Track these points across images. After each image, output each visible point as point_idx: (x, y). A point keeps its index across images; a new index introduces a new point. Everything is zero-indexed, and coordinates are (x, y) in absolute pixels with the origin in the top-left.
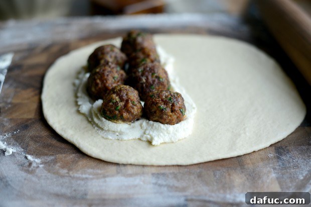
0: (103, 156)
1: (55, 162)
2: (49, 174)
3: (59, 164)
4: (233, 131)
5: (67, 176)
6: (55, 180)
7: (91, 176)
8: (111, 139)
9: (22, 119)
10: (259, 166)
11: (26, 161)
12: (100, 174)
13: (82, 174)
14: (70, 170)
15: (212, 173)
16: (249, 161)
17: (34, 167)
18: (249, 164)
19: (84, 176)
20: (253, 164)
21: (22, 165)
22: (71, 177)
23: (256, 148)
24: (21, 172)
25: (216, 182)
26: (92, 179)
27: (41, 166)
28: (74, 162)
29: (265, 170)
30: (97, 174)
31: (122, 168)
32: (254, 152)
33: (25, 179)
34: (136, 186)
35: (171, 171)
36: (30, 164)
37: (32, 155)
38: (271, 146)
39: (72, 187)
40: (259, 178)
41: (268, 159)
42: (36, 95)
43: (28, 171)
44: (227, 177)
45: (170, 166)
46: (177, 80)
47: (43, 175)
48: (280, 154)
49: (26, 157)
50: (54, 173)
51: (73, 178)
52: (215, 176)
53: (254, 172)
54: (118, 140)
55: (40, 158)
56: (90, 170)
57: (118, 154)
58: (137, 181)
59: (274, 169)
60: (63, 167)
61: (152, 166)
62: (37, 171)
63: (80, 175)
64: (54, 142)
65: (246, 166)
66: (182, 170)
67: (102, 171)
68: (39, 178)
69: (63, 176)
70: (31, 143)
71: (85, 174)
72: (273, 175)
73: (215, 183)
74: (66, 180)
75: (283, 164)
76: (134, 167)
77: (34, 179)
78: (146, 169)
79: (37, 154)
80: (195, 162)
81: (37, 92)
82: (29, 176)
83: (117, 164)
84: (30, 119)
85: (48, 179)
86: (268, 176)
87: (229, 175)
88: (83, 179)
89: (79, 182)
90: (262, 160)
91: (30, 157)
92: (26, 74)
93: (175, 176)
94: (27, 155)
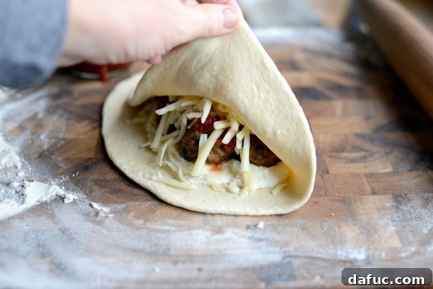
0: (186, 205)
1: (127, 210)
2: (121, 225)
3: (132, 214)
5: (143, 228)
6: (129, 232)
7: (173, 228)
9: (81, 158)
10: (374, 217)
11: (91, 209)
12: (184, 226)
13: (162, 225)
14: (146, 220)
15: (319, 225)
17: (102, 217)
18: (362, 214)
19: (164, 228)
20: (368, 214)
21: (87, 215)
22: (148, 228)
24: (86, 223)
25: (325, 236)
26: (174, 231)
27: (110, 216)
28: (151, 211)
29: (382, 222)
30: (181, 226)
31: (210, 218)
33: (93, 232)
34: (229, 240)
35: (270, 223)
36: (97, 213)
37: (98, 202)
39: (151, 241)
40: (376, 231)
41: (385, 208)
42: (94, 129)
43: (94, 222)
44: (337, 230)
45: (267, 216)
47: (114, 226)
48: (400, 203)
49: (91, 205)
50: (127, 224)
51: (152, 230)
52: (322, 228)
53: (368, 224)
54: (203, 184)
55: (108, 206)
56: (171, 221)
58: (230, 233)
59: (393, 221)
60: (137, 217)
61: (246, 216)
62: (107, 222)
63: (160, 227)
64: (124, 186)
65: (359, 217)
66: (282, 221)
67: (186, 222)
68: (110, 230)
69: (138, 228)
70: (95, 188)
71: (165, 225)
72: (392, 228)
73: (323, 237)
74: (143, 232)
75: (403, 215)
76: (224, 217)
77: (103, 231)
78: (239, 220)
79: (104, 202)
81: (96, 125)
82: (97, 227)
83: (204, 213)
84: (91, 159)
85: (121, 231)
86: (386, 229)
88: (163, 232)
89: (159, 235)
90: (378, 209)
91: (95, 205)
92: (79, 102)
93: (275, 229)
94: (92, 203)
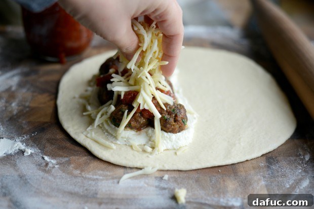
0: (112, 160)
1: (69, 163)
2: (64, 174)
3: (72, 165)
4: (229, 141)
5: (79, 176)
6: (69, 179)
7: (101, 178)
8: (119, 144)
9: (39, 122)
10: (250, 174)
11: (43, 161)
12: (109, 176)
14: (82, 171)
15: (209, 179)
16: (242, 169)
17: (50, 167)
18: (242, 171)
19: (95, 177)
20: (246, 172)
21: (39, 165)
22: (83, 177)
23: (249, 158)
24: (38, 171)
25: (212, 187)
26: (102, 180)
27: (56, 166)
28: (86, 164)
29: (256, 178)
30: (107, 176)
32: (247, 160)
33: (42, 178)
34: (141, 188)
35: (172, 176)
36: (47, 164)
37: (49, 156)
38: (263, 155)
39: (84, 187)
40: (251, 184)
41: (259, 167)
42: (51, 100)
43: (44, 171)
44: (222, 183)
45: (171, 171)
46: (181, 91)
47: (58, 174)
48: (270, 163)
49: (43, 158)
50: (68, 174)
51: (85, 178)
52: (211, 181)
53: (245, 179)
54: (126, 145)
55: (55, 159)
56: (101, 172)
57: (126, 158)
58: (142, 183)
59: (264, 177)
60: (76, 168)
62: (53, 171)
63: (92, 176)
64: (68, 144)
65: (239, 174)
66: (182, 175)
67: (111, 173)
68: (55, 177)
69: (76, 177)
70: (48, 145)
71: (96, 175)
72: (263, 183)
73: (211, 188)
74: (79, 180)
75: (272, 173)
77: (50, 178)
79: (53, 156)
80: (194, 168)
81: (53, 97)
82: (46, 175)
83: (124, 167)
84: (47, 123)
85: (63, 178)
86: (258, 184)
87: (224, 181)
88: (94, 180)
89: (90, 182)
90: (254, 168)
91: (46, 158)
92: (42, 79)
93: (176, 180)
94: (44, 156)
